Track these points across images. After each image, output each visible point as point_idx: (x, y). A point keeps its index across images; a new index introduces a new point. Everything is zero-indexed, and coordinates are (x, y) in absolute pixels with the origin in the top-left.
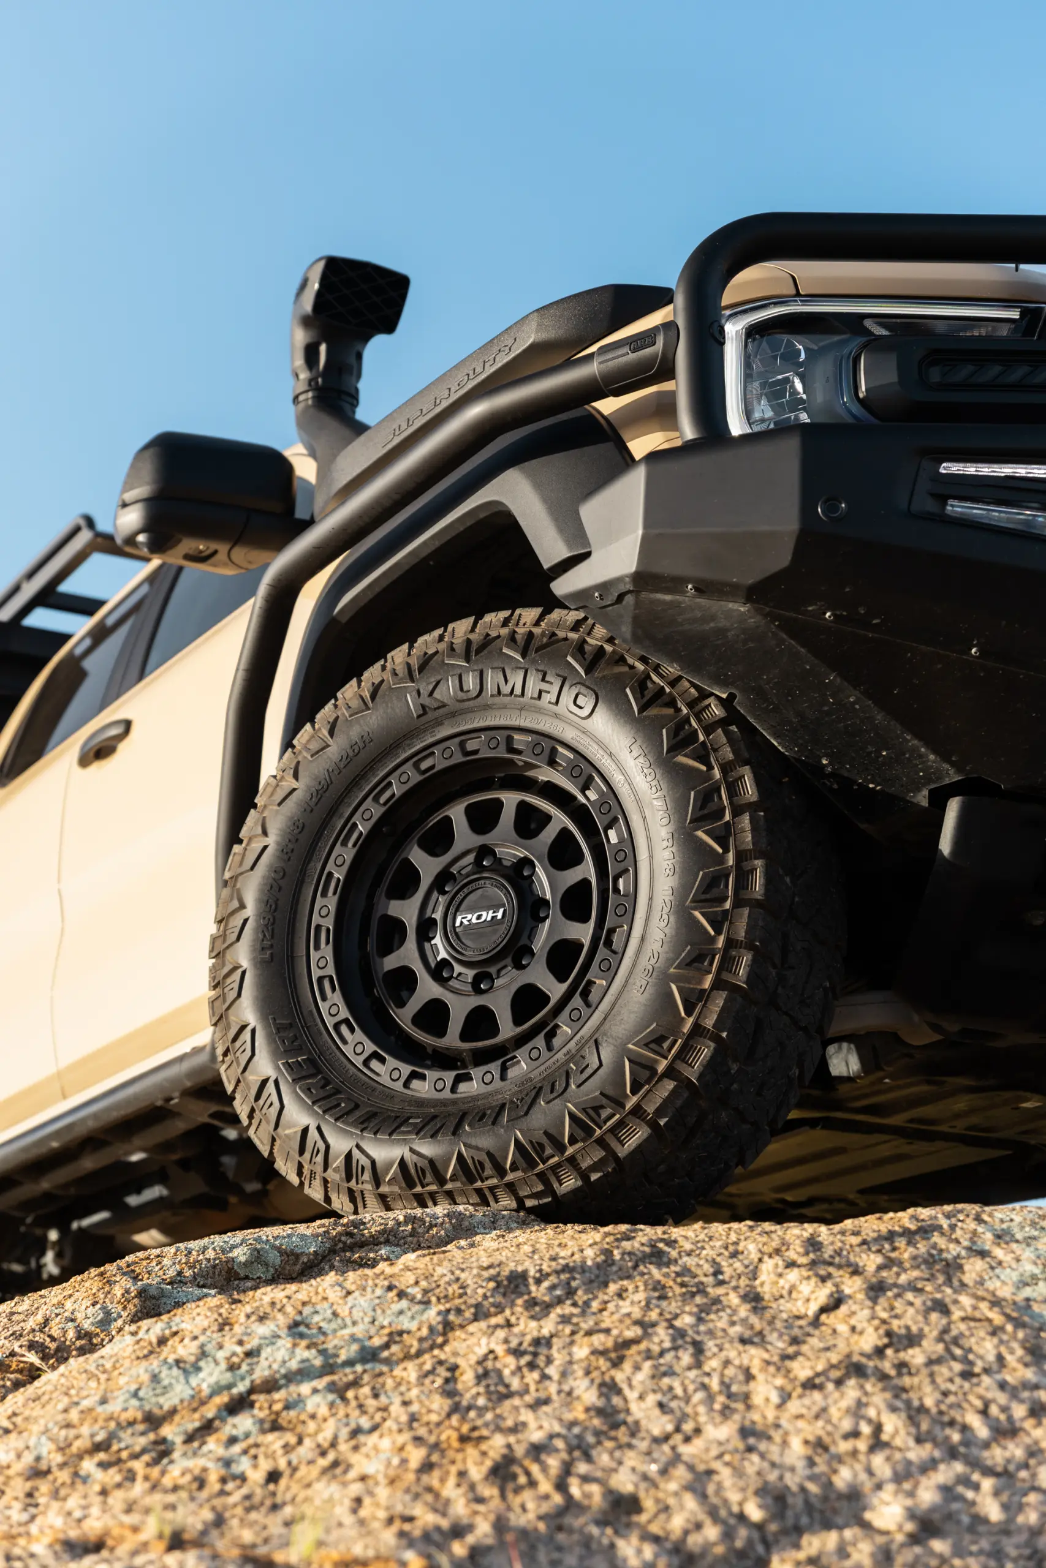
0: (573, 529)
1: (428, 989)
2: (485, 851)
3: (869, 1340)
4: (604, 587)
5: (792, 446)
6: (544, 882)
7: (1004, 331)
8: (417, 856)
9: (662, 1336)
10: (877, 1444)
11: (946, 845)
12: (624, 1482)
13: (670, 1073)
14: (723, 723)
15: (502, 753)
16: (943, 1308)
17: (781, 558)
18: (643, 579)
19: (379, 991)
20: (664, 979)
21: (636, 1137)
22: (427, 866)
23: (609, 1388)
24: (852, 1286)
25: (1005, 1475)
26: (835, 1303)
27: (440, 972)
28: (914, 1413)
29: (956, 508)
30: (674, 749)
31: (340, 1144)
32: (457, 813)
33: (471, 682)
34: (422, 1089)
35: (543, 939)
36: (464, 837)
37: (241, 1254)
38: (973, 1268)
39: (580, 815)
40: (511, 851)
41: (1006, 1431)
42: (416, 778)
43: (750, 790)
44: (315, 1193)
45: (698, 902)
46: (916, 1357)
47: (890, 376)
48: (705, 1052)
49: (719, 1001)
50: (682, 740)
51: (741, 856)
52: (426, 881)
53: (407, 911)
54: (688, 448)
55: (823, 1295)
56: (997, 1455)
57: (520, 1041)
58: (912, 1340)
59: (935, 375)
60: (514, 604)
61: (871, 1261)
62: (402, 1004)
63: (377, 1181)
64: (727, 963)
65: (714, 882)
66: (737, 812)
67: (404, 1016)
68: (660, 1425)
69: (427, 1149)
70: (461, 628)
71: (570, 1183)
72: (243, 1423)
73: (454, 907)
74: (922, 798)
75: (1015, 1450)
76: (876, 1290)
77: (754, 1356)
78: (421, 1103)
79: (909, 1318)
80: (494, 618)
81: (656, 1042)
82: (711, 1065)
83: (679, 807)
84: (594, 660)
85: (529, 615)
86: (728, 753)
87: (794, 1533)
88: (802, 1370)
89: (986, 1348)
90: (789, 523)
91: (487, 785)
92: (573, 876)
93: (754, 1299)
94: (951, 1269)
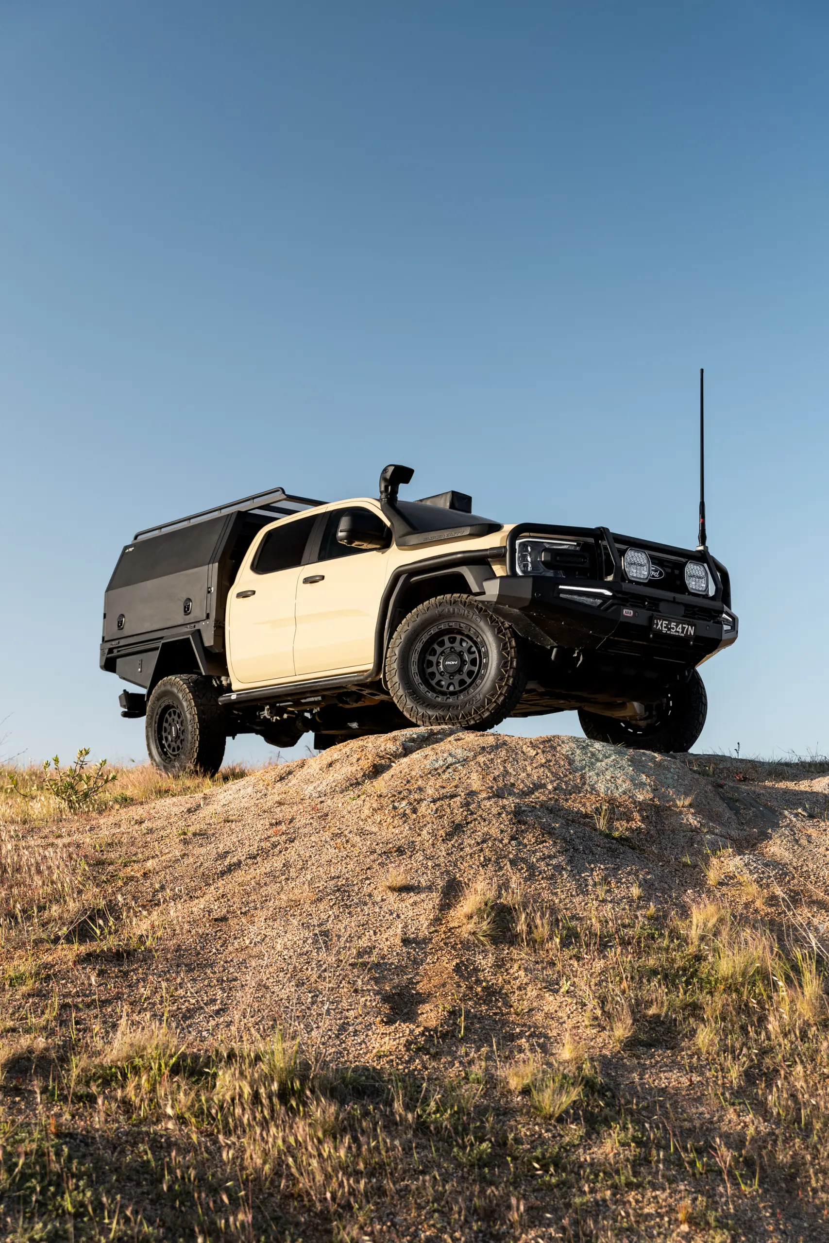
0: (481, 586)
1: (438, 677)
2: (452, 648)
3: (544, 761)
4: (488, 602)
5: (530, 580)
6: (466, 657)
7: (573, 548)
8: (436, 646)
9: (511, 759)
10: (547, 777)
11: (553, 657)
12: (512, 781)
13: (495, 702)
14: (508, 628)
15: (458, 627)
16: (554, 755)
17: (527, 604)
18: (497, 603)
19: (427, 676)
20: (494, 682)
21: (487, 714)
22: (439, 650)
23: (505, 767)
24: (539, 751)
25: (566, 782)
26: (537, 754)
27: (441, 674)
28: (552, 773)
29: (562, 595)
30: (498, 633)
31: (421, 711)
32: (446, 638)
33: (451, 610)
34: (439, 699)
35: (466, 668)
36: (447, 644)
37: (415, 736)
38: (559, 748)
39: (475, 643)
40: (458, 649)
41: (566, 776)
42: (437, 630)
43: (513, 643)
44: (414, 720)
45: (503, 667)
46: (551, 764)
47: (549, 558)
48: (502, 698)
49: (506, 688)
50: (500, 631)
51: (512, 658)
52: (438, 653)
53: (433, 659)
54: (507, 576)
55: (535, 753)
56: (565, 779)
57: (461, 691)
58: (550, 761)
59: (558, 558)
60: (461, 593)
61: (542, 746)
62: (432, 680)
63: (430, 719)
64: (508, 680)
65: (506, 663)
66: (511, 648)
67: (433, 683)
68: (514, 773)
69: (442, 713)
70: (448, 596)
71: (472, 722)
72: (450, 770)
73: (444, 661)
74: (549, 647)
75: (567, 779)
76: (543, 752)
77: (526, 763)
78: (438, 703)
79: (549, 757)
80: (456, 595)
81: (492, 695)
82: (504, 700)
83: (498, 647)
84: (480, 610)
85: (465, 596)
86: (509, 635)
87: (537, 789)
88: (534, 765)
89: (562, 763)
90: (529, 596)
91: (453, 633)
92: (472, 656)
93: (523, 752)
94: (555, 748)
